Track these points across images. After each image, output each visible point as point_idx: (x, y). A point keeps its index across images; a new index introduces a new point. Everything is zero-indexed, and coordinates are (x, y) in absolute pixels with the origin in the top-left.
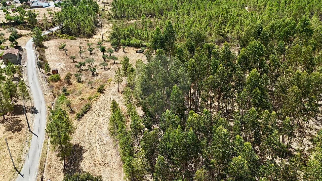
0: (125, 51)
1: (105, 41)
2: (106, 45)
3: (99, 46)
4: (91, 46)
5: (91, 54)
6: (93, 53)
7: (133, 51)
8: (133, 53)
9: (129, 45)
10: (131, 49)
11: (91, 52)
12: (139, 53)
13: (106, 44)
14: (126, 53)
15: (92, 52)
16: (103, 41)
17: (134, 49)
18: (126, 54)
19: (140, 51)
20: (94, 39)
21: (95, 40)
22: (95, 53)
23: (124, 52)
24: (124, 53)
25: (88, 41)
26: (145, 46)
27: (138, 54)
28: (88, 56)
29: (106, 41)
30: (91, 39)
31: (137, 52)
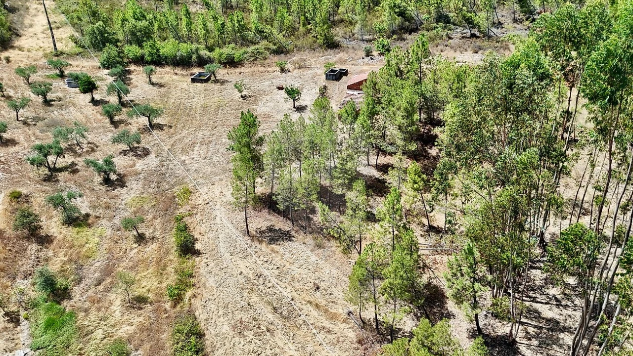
0: (154, 79)
1: (65, 56)
2: (77, 66)
3: (58, 72)
4: (31, 75)
5: (47, 103)
6: (54, 101)
7: (175, 77)
8: (185, 85)
9: (159, 61)
10: (168, 73)
11: (45, 98)
12: (201, 81)
13: (74, 63)
14: (161, 86)
15: (47, 98)
16: (58, 54)
17: (176, 71)
18: (162, 89)
19: (200, 75)
20: (26, 52)
21: (31, 55)
22: (60, 100)
23: (153, 84)
24: (155, 88)
25: (8, 60)
26: (210, 59)
27: (199, 84)
28: (41, 113)
29: (71, 56)
30: (11, 51)
31: (193, 81)
